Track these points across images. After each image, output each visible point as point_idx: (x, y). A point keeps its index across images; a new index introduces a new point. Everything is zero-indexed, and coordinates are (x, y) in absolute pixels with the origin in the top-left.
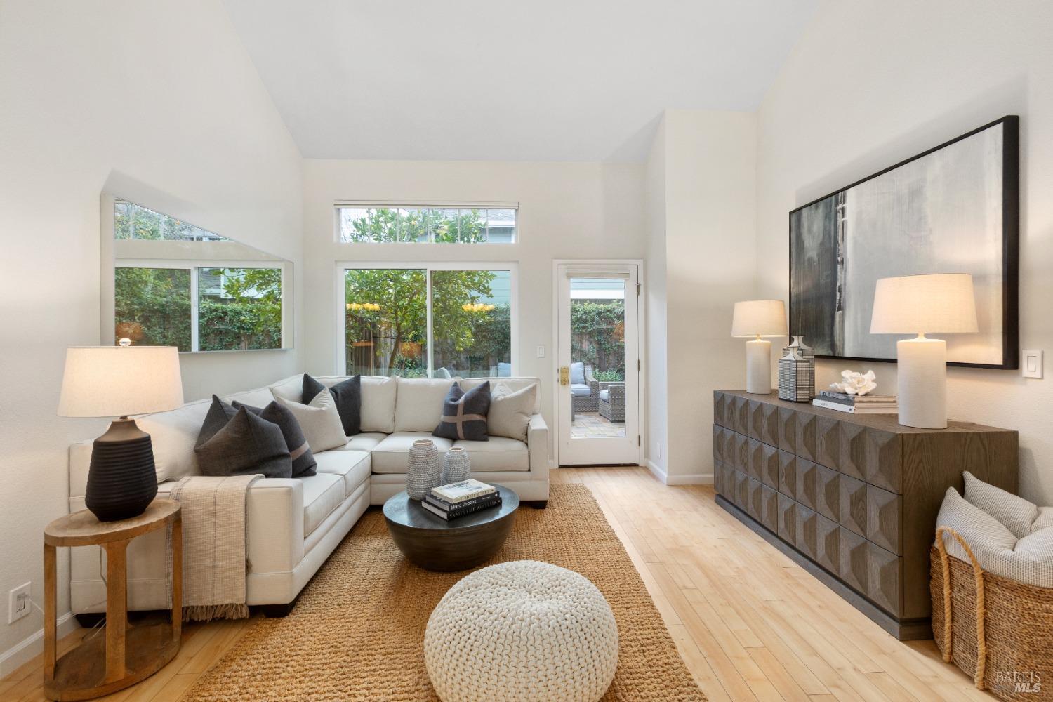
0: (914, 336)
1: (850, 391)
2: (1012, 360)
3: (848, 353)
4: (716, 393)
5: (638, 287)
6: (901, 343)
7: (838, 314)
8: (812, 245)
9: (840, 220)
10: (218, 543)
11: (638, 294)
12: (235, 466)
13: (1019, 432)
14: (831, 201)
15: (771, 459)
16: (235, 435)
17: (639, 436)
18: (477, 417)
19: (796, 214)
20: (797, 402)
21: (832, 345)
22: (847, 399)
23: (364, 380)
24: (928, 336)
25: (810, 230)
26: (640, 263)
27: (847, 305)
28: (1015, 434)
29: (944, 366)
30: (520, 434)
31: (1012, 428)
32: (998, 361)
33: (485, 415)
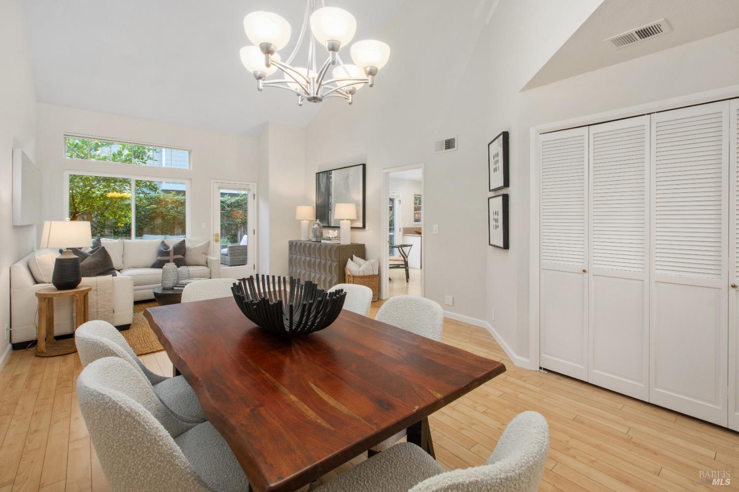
0: (344, 220)
1: (331, 236)
2: (364, 227)
3: (332, 225)
4: (289, 241)
5: (254, 195)
6: (341, 222)
7: (330, 212)
8: (323, 186)
9: (330, 180)
10: (99, 302)
11: (254, 198)
12: (98, 272)
13: (366, 245)
14: (328, 173)
15: (308, 262)
16: (100, 259)
17: (254, 266)
18: (181, 256)
19: (318, 174)
20: (317, 242)
21: (328, 223)
22: (330, 239)
24: (347, 220)
25: (322, 181)
26: (255, 184)
27: (332, 209)
28: (364, 245)
29: (350, 228)
30: (204, 264)
31: (363, 243)
32: (361, 226)
33: (184, 255)
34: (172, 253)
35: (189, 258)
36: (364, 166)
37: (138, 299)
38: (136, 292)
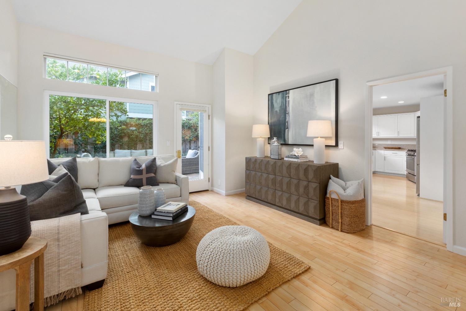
0: (317, 137)
1: (296, 155)
2: (337, 145)
3: (290, 143)
4: (246, 158)
5: (209, 116)
6: (315, 139)
7: (286, 130)
8: (277, 107)
9: (287, 99)
10: (61, 256)
11: (209, 120)
13: (339, 164)
14: (285, 93)
15: (272, 179)
17: (209, 178)
18: (153, 175)
19: (271, 95)
20: (278, 159)
21: (285, 140)
22: (297, 157)
23: (78, 160)
24: (321, 137)
25: (276, 102)
26: (210, 106)
27: (290, 127)
28: (338, 164)
29: (325, 146)
30: (174, 181)
31: (336, 162)
32: (334, 144)
33: (155, 174)
34: (144, 172)
35: (161, 176)
36: (337, 81)
37: (113, 222)
38: (110, 215)
